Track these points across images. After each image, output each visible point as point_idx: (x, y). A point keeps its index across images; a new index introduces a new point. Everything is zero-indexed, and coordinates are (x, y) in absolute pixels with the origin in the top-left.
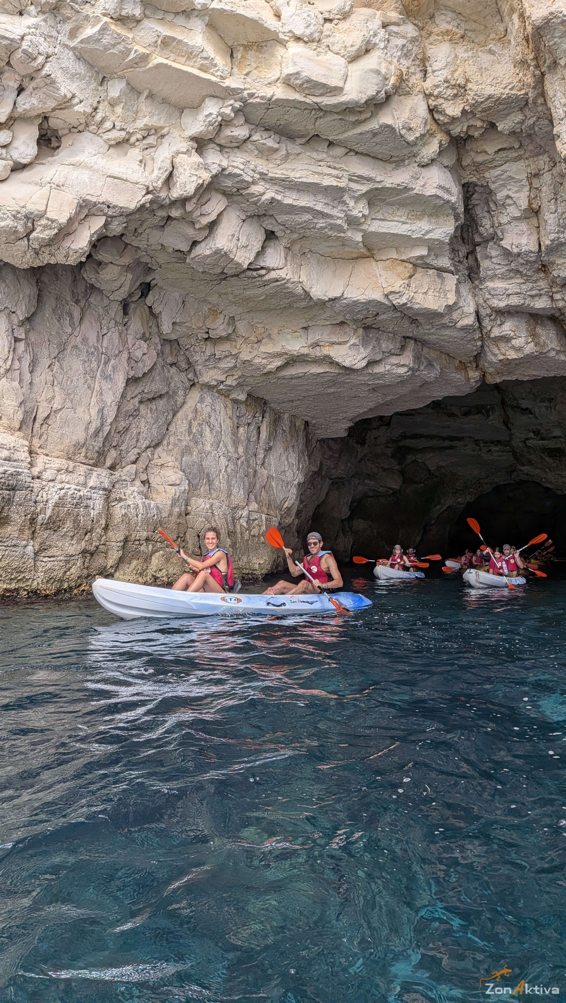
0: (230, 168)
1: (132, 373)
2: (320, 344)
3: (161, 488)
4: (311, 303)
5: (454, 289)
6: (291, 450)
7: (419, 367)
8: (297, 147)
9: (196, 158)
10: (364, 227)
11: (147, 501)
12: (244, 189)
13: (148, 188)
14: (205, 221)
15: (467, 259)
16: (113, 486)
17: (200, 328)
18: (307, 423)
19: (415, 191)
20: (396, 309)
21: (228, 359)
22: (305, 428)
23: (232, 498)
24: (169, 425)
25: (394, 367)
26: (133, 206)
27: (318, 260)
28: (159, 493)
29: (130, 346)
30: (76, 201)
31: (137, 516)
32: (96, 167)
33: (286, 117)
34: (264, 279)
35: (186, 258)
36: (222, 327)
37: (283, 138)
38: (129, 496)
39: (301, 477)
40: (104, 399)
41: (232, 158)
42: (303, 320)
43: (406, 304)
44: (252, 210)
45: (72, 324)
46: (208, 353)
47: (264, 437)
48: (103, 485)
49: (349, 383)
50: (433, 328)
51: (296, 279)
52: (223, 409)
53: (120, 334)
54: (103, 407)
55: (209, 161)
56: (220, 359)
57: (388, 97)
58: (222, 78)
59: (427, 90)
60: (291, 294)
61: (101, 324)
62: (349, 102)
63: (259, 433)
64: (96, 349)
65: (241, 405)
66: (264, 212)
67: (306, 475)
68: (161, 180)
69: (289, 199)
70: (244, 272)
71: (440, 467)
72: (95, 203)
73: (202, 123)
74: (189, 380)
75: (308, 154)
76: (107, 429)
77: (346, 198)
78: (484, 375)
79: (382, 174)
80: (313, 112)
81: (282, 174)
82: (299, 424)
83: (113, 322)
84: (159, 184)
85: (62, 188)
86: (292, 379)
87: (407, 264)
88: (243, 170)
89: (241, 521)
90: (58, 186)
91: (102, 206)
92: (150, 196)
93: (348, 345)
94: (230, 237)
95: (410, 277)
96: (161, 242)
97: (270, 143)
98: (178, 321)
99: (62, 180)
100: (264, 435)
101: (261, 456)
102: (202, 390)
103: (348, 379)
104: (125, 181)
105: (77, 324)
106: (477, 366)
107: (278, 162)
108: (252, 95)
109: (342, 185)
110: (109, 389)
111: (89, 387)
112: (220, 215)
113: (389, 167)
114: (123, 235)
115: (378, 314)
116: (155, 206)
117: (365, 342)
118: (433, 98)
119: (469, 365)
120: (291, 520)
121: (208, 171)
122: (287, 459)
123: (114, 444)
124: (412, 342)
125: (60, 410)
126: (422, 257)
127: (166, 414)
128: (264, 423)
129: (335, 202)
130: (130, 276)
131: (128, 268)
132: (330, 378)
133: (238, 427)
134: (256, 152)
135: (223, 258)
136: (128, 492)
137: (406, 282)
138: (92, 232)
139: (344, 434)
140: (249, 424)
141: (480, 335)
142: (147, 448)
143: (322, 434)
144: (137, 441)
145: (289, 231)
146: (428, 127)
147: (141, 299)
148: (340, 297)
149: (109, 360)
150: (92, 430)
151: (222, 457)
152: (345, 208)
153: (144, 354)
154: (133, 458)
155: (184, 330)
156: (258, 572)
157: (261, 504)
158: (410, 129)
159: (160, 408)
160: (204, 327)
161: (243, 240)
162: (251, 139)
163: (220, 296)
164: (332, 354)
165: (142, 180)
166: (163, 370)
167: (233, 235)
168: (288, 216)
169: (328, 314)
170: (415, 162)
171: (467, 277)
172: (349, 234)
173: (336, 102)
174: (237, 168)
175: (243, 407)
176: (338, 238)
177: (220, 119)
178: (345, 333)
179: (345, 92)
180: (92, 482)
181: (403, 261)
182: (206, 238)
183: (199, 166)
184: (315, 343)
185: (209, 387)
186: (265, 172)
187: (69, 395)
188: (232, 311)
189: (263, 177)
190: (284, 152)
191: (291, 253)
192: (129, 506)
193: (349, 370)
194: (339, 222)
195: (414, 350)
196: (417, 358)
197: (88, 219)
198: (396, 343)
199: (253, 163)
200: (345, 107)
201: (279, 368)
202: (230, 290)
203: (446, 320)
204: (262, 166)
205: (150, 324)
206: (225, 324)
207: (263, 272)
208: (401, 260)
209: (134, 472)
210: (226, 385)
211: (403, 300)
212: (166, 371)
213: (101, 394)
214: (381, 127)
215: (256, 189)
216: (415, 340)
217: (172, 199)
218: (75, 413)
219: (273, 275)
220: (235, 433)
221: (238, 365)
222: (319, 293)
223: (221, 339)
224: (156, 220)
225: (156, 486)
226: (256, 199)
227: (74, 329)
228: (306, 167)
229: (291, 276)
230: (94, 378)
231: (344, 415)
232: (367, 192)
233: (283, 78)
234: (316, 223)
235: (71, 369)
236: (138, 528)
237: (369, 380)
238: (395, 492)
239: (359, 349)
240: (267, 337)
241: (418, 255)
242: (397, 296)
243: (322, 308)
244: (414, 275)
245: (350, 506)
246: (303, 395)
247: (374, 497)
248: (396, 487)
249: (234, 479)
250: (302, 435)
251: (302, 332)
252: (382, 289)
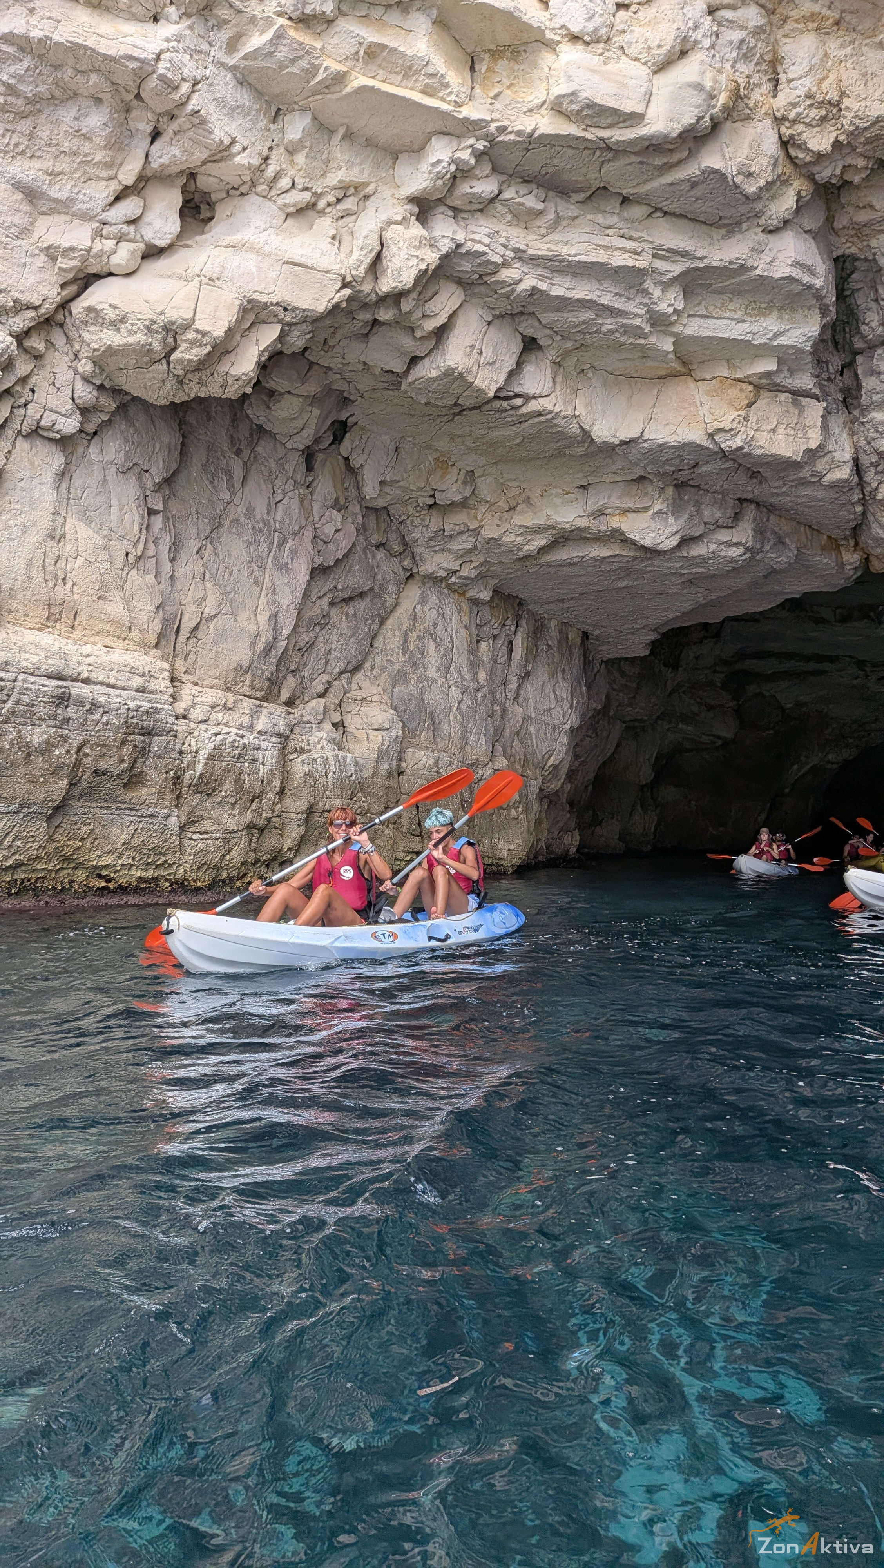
0: (469, 243)
1: (319, 560)
2: (607, 511)
3: (361, 735)
4: (593, 449)
5: (819, 423)
6: (560, 676)
7: (763, 547)
8: (572, 207)
9: (416, 230)
10: (676, 329)
11: (341, 754)
12: (490, 274)
13: (344, 278)
14: (430, 325)
15: (841, 375)
16: (292, 731)
17: (420, 489)
18: (585, 635)
19: (757, 272)
20: (725, 456)
21: (464, 537)
22: (583, 643)
23: (469, 749)
24: (374, 638)
25: (721, 547)
26: (321, 307)
27: (605, 381)
28: (358, 742)
29: (317, 519)
30: (238, 302)
31: (326, 775)
32: (267, 248)
33: (555, 161)
34: (521, 412)
35: (400, 383)
36: (455, 488)
37: (551, 193)
38: (315, 746)
39: (573, 717)
40: (278, 599)
41: (471, 228)
42: (581, 475)
43: (741, 448)
44: (503, 306)
45: (231, 487)
46: (433, 528)
47: (519, 657)
48: (276, 728)
49: (651, 571)
50: (785, 485)
51: (569, 412)
52: (455, 614)
53: (302, 501)
54: (277, 612)
55: (437, 233)
56: (451, 536)
57: (716, 125)
58: (457, 104)
59: (778, 111)
60: (562, 435)
61: (274, 486)
62: (653, 137)
63: (511, 650)
64: (266, 523)
65: (483, 607)
66: (521, 309)
67: (583, 717)
68: (364, 266)
69: (560, 288)
70: (489, 401)
71: (799, 705)
72: (265, 304)
73: (426, 175)
74: (404, 569)
75: (589, 217)
76: (282, 644)
77: (649, 284)
78: (867, 559)
79: (706, 245)
80: (598, 153)
81: (549, 250)
82: (574, 636)
83: (291, 482)
84: (361, 271)
85: (218, 283)
86: (561, 566)
87: (744, 386)
88: (488, 246)
90: (211, 280)
91: (275, 308)
92: (347, 292)
93: (651, 512)
94: (468, 349)
95: (749, 406)
96: (363, 358)
97: (531, 202)
98: (388, 479)
99: (218, 270)
100: (518, 653)
101: (513, 686)
102: (424, 584)
103: (649, 565)
104: (310, 268)
105: (238, 485)
106: (856, 545)
107: (543, 231)
108: (502, 130)
109: (641, 264)
110: (286, 585)
111: (256, 582)
112: (453, 315)
113: (717, 234)
114: (306, 349)
115: (697, 463)
116: (355, 306)
117: (676, 508)
118: (787, 124)
119: (843, 542)
120: (560, 783)
121: (435, 250)
122: (554, 691)
123: (292, 668)
124: (753, 506)
125: (215, 616)
126: (768, 374)
127: (370, 622)
128: (519, 634)
129: (632, 291)
130: (316, 412)
131: (314, 400)
132: (621, 565)
133: (478, 642)
134: (509, 217)
135: (457, 383)
136: (314, 739)
137: (742, 413)
138: (261, 349)
139: (643, 652)
140: (495, 637)
141: (861, 496)
142: (341, 673)
143: (608, 652)
144: (327, 663)
145: (559, 338)
146: (779, 171)
147: (333, 446)
148: (638, 438)
149: (285, 540)
150: (260, 647)
151: (453, 688)
152: (646, 301)
153: (337, 531)
154: (320, 688)
155: (398, 492)
156: (507, 863)
157: (512, 759)
158: (750, 175)
159: (361, 613)
160: (427, 488)
161: (488, 353)
162: (501, 197)
163: (452, 439)
164: (624, 528)
165: (336, 267)
166: (365, 554)
167: (473, 347)
168: (559, 314)
169: (619, 464)
170: (758, 225)
171: (840, 405)
172: (653, 340)
173: (633, 136)
174: (480, 242)
175: (486, 610)
176: (636, 346)
177: (453, 168)
178: (646, 494)
179: (646, 121)
180: (260, 726)
181: (738, 380)
182: (431, 351)
183: (421, 243)
184: (599, 510)
185: (434, 580)
186: (523, 247)
187: (226, 593)
188: (471, 461)
189: (519, 255)
190: (552, 216)
191: (561, 370)
192: (315, 760)
193: (652, 552)
194: (637, 322)
195: (755, 519)
196: (760, 533)
197: (255, 329)
199: (504, 234)
200: (647, 143)
201: (542, 550)
202: (467, 429)
203: (805, 473)
204: (518, 238)
205: (346, 485)
206: (459, 483)
207: (518, 401)
208: (734, 380)
209: (321, 709)
210: (460, 577)
211: (738, 442)
212: (369, 556)
213: (274, 592)
214: (703, 172)
215: (508, 274)
216: (758, 504)
217: (380, 294)
218: (236, 621)
219: (533, 406)
220: (473, 650)
221: (479, 546)
222: (605, 433)
223: (453, 506)
224: (356, 327)
225: (355, 732)
226: (508, 289)
227: (233, 494)
228: (586, 237)
229: (563, 407)
230: (262, 568)
231: (644, 622)
232: (682, 274)
233: (552, 102)
234: (602, 325)
235: (230, 555)
236: (327, 793)
237: (682, 568)
238: (726, 743)
239: (666, 519)
240: (524, 502)
241: (763, 370)
242: (728, 436)
243: (610, 457)
244: (755, 402)
245: (654, 765)
246: (579, 591)
247: (690, 750)
248: (729, 735)
249: (472, 721)
250: (577, 653)
251: (578, 494)
252: (703, 426)
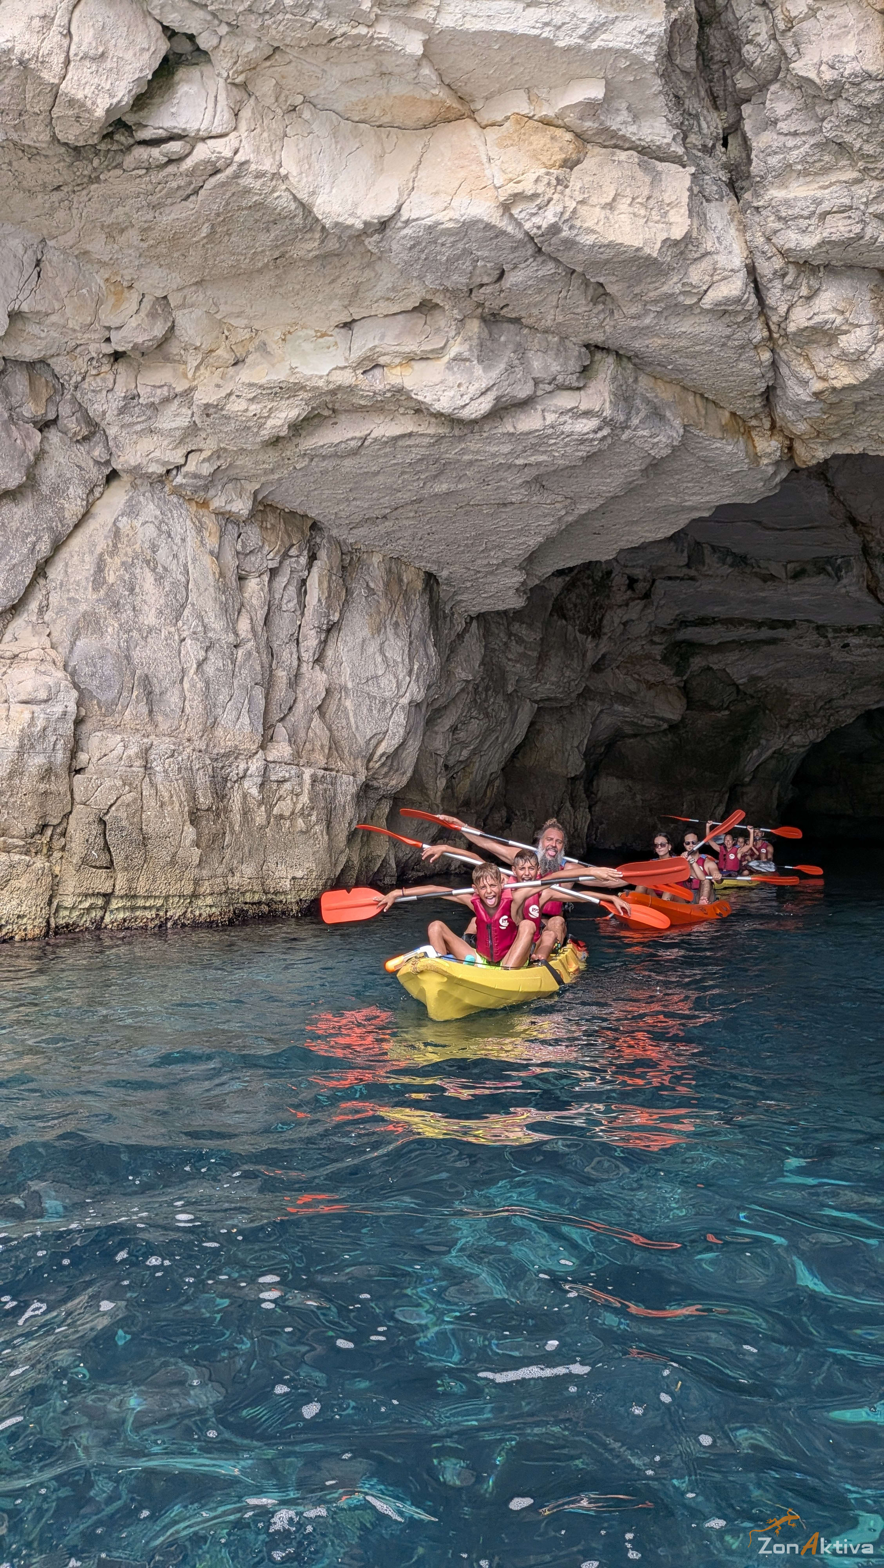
2: (382, 360)
4: (332, 244)
5: (685, 199)
6: (390, 631)
7: (628, 419)
10: (424, 14)
15: (725, 144)
17: (87, 329)
20: (538, 249)
21: (173, 407)
22: (426, 588)
23: (219, 732)
24: (42, 566)
25: (564, 418)
27: (335, 133)
36: (133, 322)
39: (414, 687)
42: (336, 304)
43: (554, 229)
46: (122, 393)
47: (315, 601)
49: (471, 463)
50: (647, 312)
51: (267, 167)
52: (191, 535)
56: (152, 407)
60: (268, 214)
63: (305, 593)
65: (248, 529)
71: (754, 679)
74: (96, 463)
78: (790, 448)
82: (411, 577)
86: (335, 455)
87: (559, 132)
89: (246, 784)
93: (446, 359)
95: (570, 164)
98: (27, 310)
100: (315, 596)
101: (311, 642)
102: (134, 486)
103: (464, 451)
106: (773, 427)
117: (485, 353)
119: (754, 423)
120: (406, 778)
122: (382, 651)
124: (611, 360)
126: (591, 108)
127: (33, 538)
128: (315, 570)
132: (423, 451)
133: (241, 578)
135: (28, 86)
137: (554, 173)
139: (516, 602)
140: (273, 573)
141: (766, 334)
143: (473, 602)
145: (225, 29)
148: (394, 218)
151: (188, 641)
157: (306, 746)
160: (97, 326)
161: (86, 39)
163: (109, 236)
164: (410, 386)
167: (48, 19)
171: (725, 189)
175: (253, 535)
178: (438, 330)
181: (547, 122)
184: (369, 359)
185: (149, 480)
188: (160, 281)
191: (252, 100)
193: (456, 424)
195: (614, 379)
196: (623, 398)
198: (567, 359)
201: (296, 428)
203: (672, 285)
206: (142, 314)
207: (175, 147)
208: (539, 120)
210: (190, 476)
211: (549, 217)
216: (617, 354)
219: (204, 153)
220: (229, 590)
221: (199, 422)
222: (336, 208)
223: (144, 355)
229: (252, 157)
231: (500, 555)
237: (514, 454)
238: (673, 727)
239: (470, 371)
240: (257, 350)
241: (581, 99)
242: (532, 207)
243: (369, 265)
244: (578, 162)
245: (585, 755)
246: (386, 501)
247: (635, 736)
248: (675, 717)
249: (225, 691)
250: (418, 602)
251: (339, 336)
252: (491, 192)
